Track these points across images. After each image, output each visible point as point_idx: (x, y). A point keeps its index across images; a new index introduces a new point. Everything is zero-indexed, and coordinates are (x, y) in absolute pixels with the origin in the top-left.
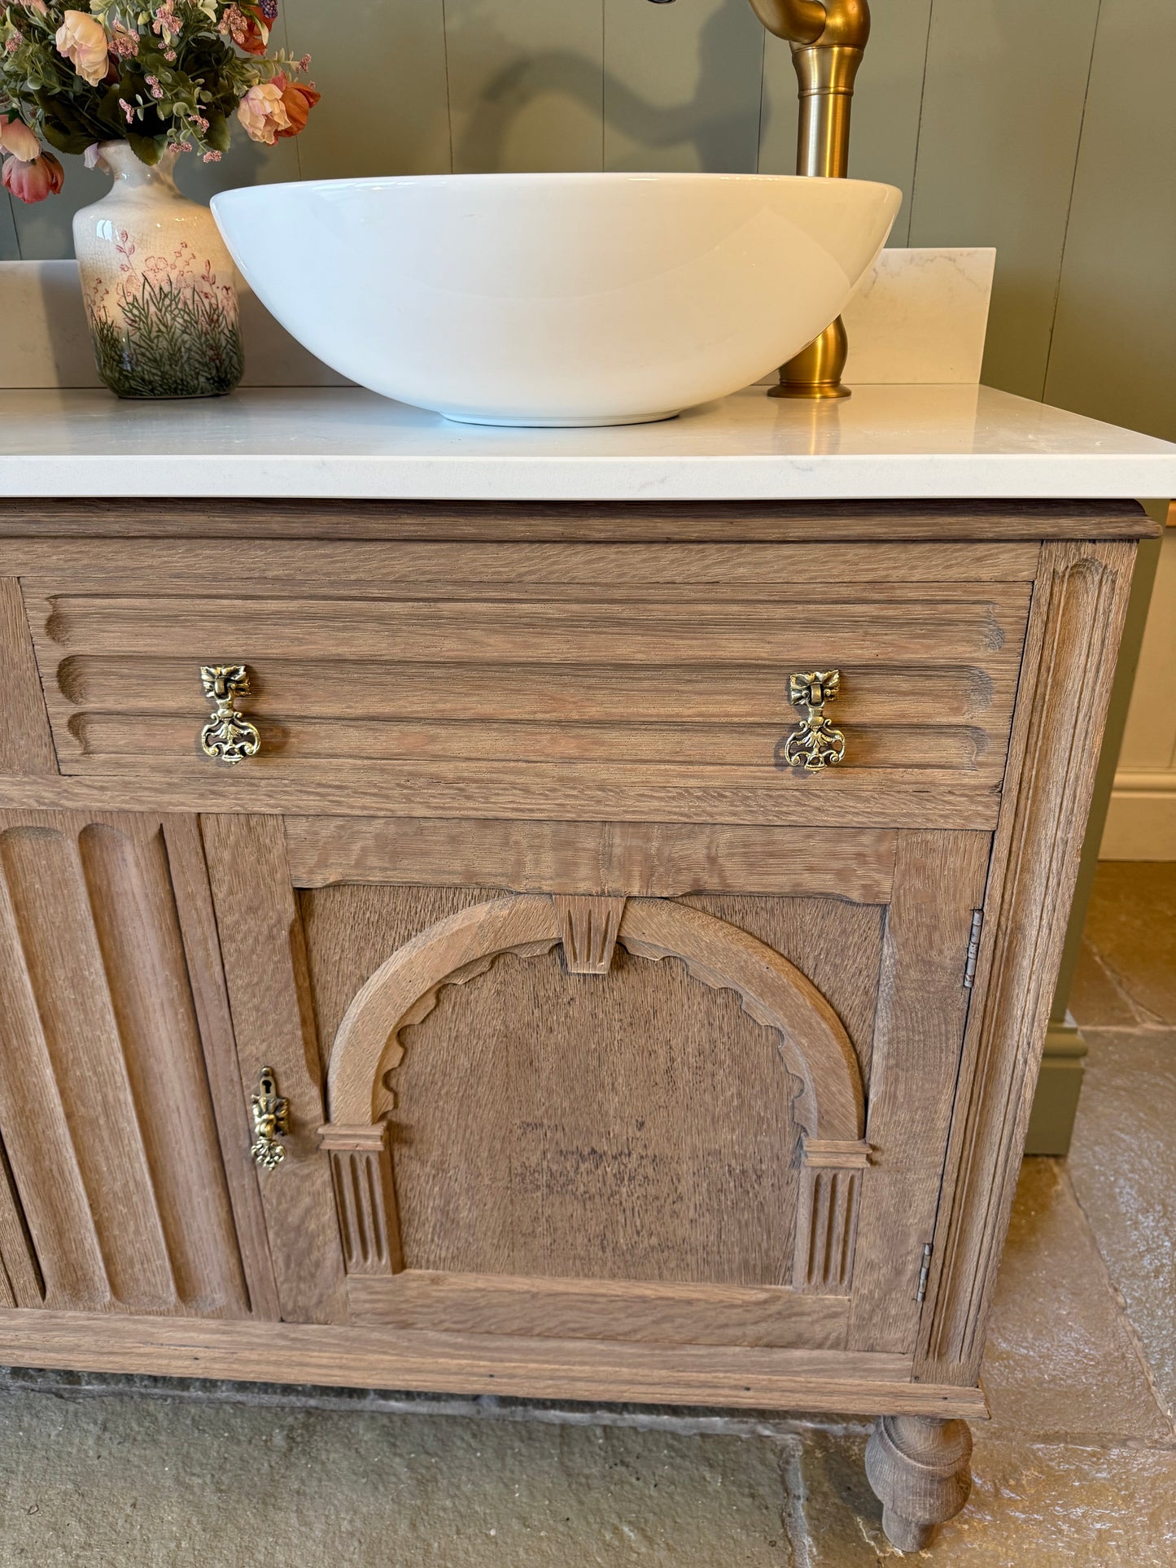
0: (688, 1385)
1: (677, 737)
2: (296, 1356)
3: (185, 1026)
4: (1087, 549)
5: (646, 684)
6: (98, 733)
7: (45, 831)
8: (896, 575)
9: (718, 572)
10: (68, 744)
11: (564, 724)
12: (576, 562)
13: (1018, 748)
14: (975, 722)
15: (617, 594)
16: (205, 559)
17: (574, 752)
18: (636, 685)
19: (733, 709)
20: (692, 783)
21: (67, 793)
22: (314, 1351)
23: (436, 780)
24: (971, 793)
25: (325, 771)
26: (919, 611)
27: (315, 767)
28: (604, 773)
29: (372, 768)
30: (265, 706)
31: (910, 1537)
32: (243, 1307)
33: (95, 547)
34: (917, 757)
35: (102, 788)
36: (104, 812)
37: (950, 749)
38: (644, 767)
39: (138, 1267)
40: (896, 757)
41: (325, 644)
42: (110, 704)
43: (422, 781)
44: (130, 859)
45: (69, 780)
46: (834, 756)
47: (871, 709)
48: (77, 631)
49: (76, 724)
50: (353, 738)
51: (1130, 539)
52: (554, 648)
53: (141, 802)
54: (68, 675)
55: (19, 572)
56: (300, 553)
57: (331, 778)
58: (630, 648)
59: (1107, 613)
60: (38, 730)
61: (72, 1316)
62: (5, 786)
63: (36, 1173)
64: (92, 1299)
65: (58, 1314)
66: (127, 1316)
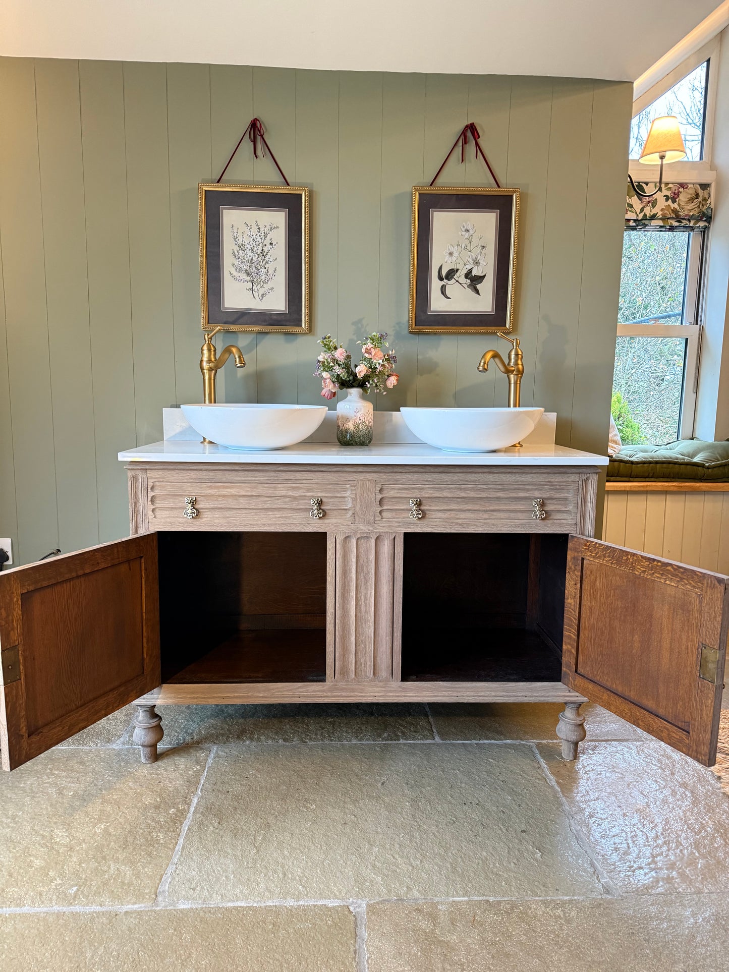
0: (510, 696)
1: (509, 514)
2: (403, 694)
3: (391, 588)
4: (588, 475)
5: (503, 502)
6: (384, 514)
7: (367, 537)
8: (553, 480)
9: (519, 479)
10: (378, 517)
11: (485, 511)
12: (491, 477)
13: (579, 515)
14: (570, 510)
15: (498, 483)
16: (416, 477)
17: (487, 517)
18: (501, 502)
19: (521, 507)
20: (512, 524)
21: (376, 529)
22: (408, 692)
23: (457, 524)
24: (570, 525)
25: (433, 522)
26: (558, 487)
27: (431, 521)
28: (493, 521)
29: (444, 521)
30: (422, 508)
31: (571, 753)
33: (393, 474)
34: (559, 518)
35: (384, 527)
36: (382, 532)
37: (565, 516)
38: (502, 520)
39: (363, 666)
40: (555, 518)
41: (437, 494)
42: (389, 508)
43: (454, 524)
44: (386, 543)
45: (377, 525)
46: (542, 517)
47: (549, 508)
48: (385, 492)
49: (381, 512)
50: (440, 515)
51: (596, 473)
52: (484, 495)
53: (392, 530)
54: (381, 502)
55: (376, 479)
56: (435, 475)
57: (434, 524)
58: (500, 494)
59: (593, 487)
60: (372, 513)
61: (341, 684)
62: (361, 527)
63: (342, 635)
64: (348, 678)
65: (338, 684)
66: (357, 683)
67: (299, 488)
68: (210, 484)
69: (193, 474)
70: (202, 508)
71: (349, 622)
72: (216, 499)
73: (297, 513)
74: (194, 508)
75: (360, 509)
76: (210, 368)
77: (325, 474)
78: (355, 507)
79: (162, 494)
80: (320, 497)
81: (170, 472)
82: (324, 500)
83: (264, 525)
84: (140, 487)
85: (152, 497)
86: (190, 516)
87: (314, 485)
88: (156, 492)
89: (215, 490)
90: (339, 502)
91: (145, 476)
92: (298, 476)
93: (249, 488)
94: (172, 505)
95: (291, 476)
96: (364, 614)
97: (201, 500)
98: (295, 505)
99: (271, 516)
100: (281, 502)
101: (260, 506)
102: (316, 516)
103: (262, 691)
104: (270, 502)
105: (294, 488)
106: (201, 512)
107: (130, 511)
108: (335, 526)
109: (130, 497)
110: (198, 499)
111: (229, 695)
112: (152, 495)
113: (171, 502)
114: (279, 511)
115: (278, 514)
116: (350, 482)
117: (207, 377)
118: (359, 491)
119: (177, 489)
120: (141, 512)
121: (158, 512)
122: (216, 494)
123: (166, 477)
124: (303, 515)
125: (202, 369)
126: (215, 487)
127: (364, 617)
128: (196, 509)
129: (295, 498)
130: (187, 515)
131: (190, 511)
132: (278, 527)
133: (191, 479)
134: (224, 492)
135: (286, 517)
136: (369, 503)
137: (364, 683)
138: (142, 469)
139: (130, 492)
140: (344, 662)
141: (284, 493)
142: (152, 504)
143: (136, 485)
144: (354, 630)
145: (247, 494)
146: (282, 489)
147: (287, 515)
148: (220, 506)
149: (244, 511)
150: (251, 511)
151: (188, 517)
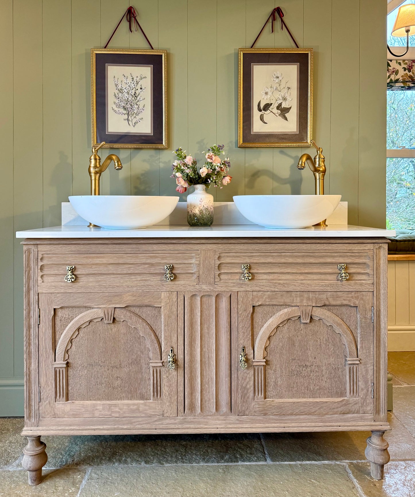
0: (327, 426)
1: (320, 276)
2: (240, 426)
3: (229, 337)
4: (380, 244)
5: (314, 267)
6: (222, 277)
7: (209, 296)
8: (353, 248)
9: (326, 248)
10: (217, 279)
11: (301, 273)
12: (304, 246)
13: (375, 276)
14: (368, 272)
15: (311, 251)
16: (245, 247)
17: (303, 278)
18: (313, 267)
19: (329, 271)
20: (323, 284)
21: (215, 288)
22: (244, 424)
23: (280, 284)
24: (369, 284)
25: (261, 282)
26: (357, 254)
27: (259, 282)
28: (309, 282)
29: (269, 282)
30: (252, 271)
32: (230, 411)
33: (228, 245)
34: (360, 279)
35: (222, 287)
36: (221, 291)
37: (364, 277)
38: (315, 281)
39: (207, 402)
40: (356, 279)
41: (263, 260)
42: (226, 271)
43: (277, 284)
44: (224, 300)
45: (216, 285)
46: (347, 278)
47: (352, 270)
48: (222, 259)
49: (219, 275)
50: (265, 277)
51: (386, 243)
52: (300, 260)
53: (228, 289)
54: (219, 266)
55: (215, 249)
56: (261, 246)
57: (261, 284)
58: (312, 260)
59: (385, 254)
60: (213, 276)
61: (190, 418)
62: (204, 287)
63: (190, 377)
64: (195, 413)
65: (187, 418)
66: (203, 417)
67: (157, 257)
68: (86, 255)
69: (73, 248)
70: (80, 274)
71: (195, 366)
72: (90, 267)
73: (154, 276)
74: (73, 274)
75: (203, 273)
76: (96, 172)
77: (175, 246)
78: (199, 271)
79: (49, 263)
80: (171, 264)
81: (55, 246)
82: (175, 266)
83: (128, 287)
84: (32, 258)
85: (42, 266)
86: (69, 280)
87: (167, 254)
88: (45, 262)
89: (90, 260)
90: (187, 267)
91: (36, 250)
92: (155, 247)
93: (116, 257)
94: (56, 272)
95: (149, 247)
96: (207, 359)
97: (79, 268)
98: (152, 270)
99: (134, 279)
100: (141, 269)
101: (125, 272)
102: (169, 279)
103: (126, 424)
104: (133, 268)
105: (151, 257)
106: (79, 277)
107: (24, 277)
108: (184, 287)
109: (24, 266)
110: (77, 267)
111: (99, 427)
112: (41, 265)
113: (56, 270)
114: (140, 275)
115: (139, 278)
116: (195, 252)
117: (93, 178)
118: (202, 258)
119: (61, 260)
120: (33, 278)
121: (46, 278)
122: (91, 263)
123: (52, 250)
124: (159, 278)
125: (90, 173)
126: (90, 257)
127: (207, 361)
128: (75, 275)
129: (152, 265)
131: (70, 277)
132: (139, 288)
133: (72, 251)
134: (98, 261)
135: (146, 280)
136: (210, 267)
137: (208, 417)
138: (33, 244)
139: (24, 262)
140: (192, 399)
141: (144, 261)
142: (41, 271)
143: (29, 257)
144: (199, 373)
145: (115, 262)
146: (142, 258)
147: (146, 279)
148: (93, 272)
149: (112, 276)
150: (118, 276)
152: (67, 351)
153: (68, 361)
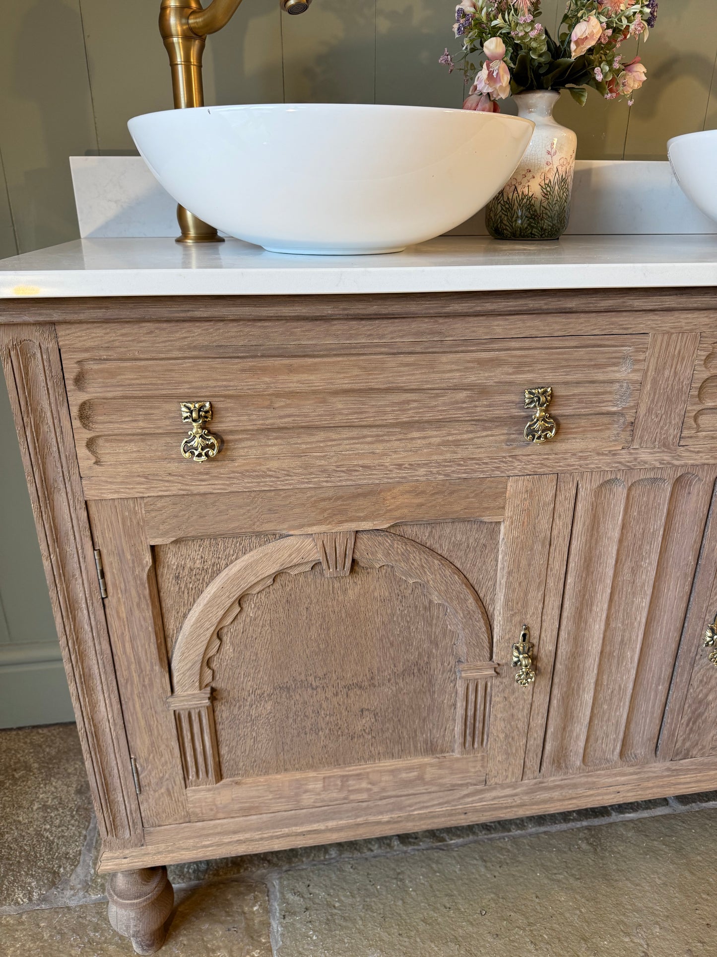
2: (673, 780)
6: (706, 420)
7: (655, 480)
10: (690, 427)
21: (678, 457)
32: (654, 755)
35: (698, 452)
36: (692, 465)
39: (600, 741)
44: (694, 492)
45: (682, 448)
49: (697, 416)
54: (703, 389)
55: (703, 329)
60: (676, 420)
61: (554, 779)
62: (645, 455)
63: (566, 692)
64: (567, 767)
65: (545, 780)
66: (586, 774)
67: (496, 363)
68: (250, 363)
69: (198, 334)
70: (232, 432)
71: (581, 666)
72: (267, 403)
73: (485, 429)
74: (210, 433)
75: (649, 411)
77: (572, 318)
78: (637, 406)
79: (110, 395)
80: (549, 385)
81: (127, 329)
82: (560, 391)
83: (400, 466)
84: (42, 377)
85: (83, 406)
86: (200, 455)
87: (536, 352)
88: (93, 391)
89: (267, 379)
90: (597, 394)
91: (52, 345)
92: (499, 327)
93: (360, 367)
94: (142, 425)
95: (478, 329)
96: (617, 646)
97: (226, 409)
98: (481, 407)
99: (419, 441)
100: (444, 404)
101: (390, 418)
102: (539, 438)
103: (387, 812)
104: (415, 405)
105: (481, 363)
106: (228, 441)
107: (23, 450)
108: (581, 458)
109: (15, 407)
110: (218, 405)
111: (315, 826)
112: (80, 402)
113: (141, 417)
114: (439, 428)
115: (435, 436)
116: (635, 339)
118: (653, 361)
119: (154, 381)
120: (55, 449)
121: (105, 449)
122: (271, 391)
123: (117, 344)
124: (500, 434)
126: (264, 370)
127: (617, 652)
128: (216, 435)
129: (482, 391)
130: (193, 453)
131: (197, 442)
132: (435, 470)
133: (195, 348)
134: (293, 382)
135: (457, 443)
136: (675, 392)
137: (599, 772)
138: (36, 324)
139: (12, 395)
140: (563, 739)
141: (456, 377)
142: (85, 426)
143: (27, 374)
144: (593, 681)
145: (356, 386)
146: (449, 367)
147: (459, 437)
148: (280, 422)
149: (346, 433)
150: (366, 432)
151: (195, 459)
152: (207, 662)
153: (214, 685)
